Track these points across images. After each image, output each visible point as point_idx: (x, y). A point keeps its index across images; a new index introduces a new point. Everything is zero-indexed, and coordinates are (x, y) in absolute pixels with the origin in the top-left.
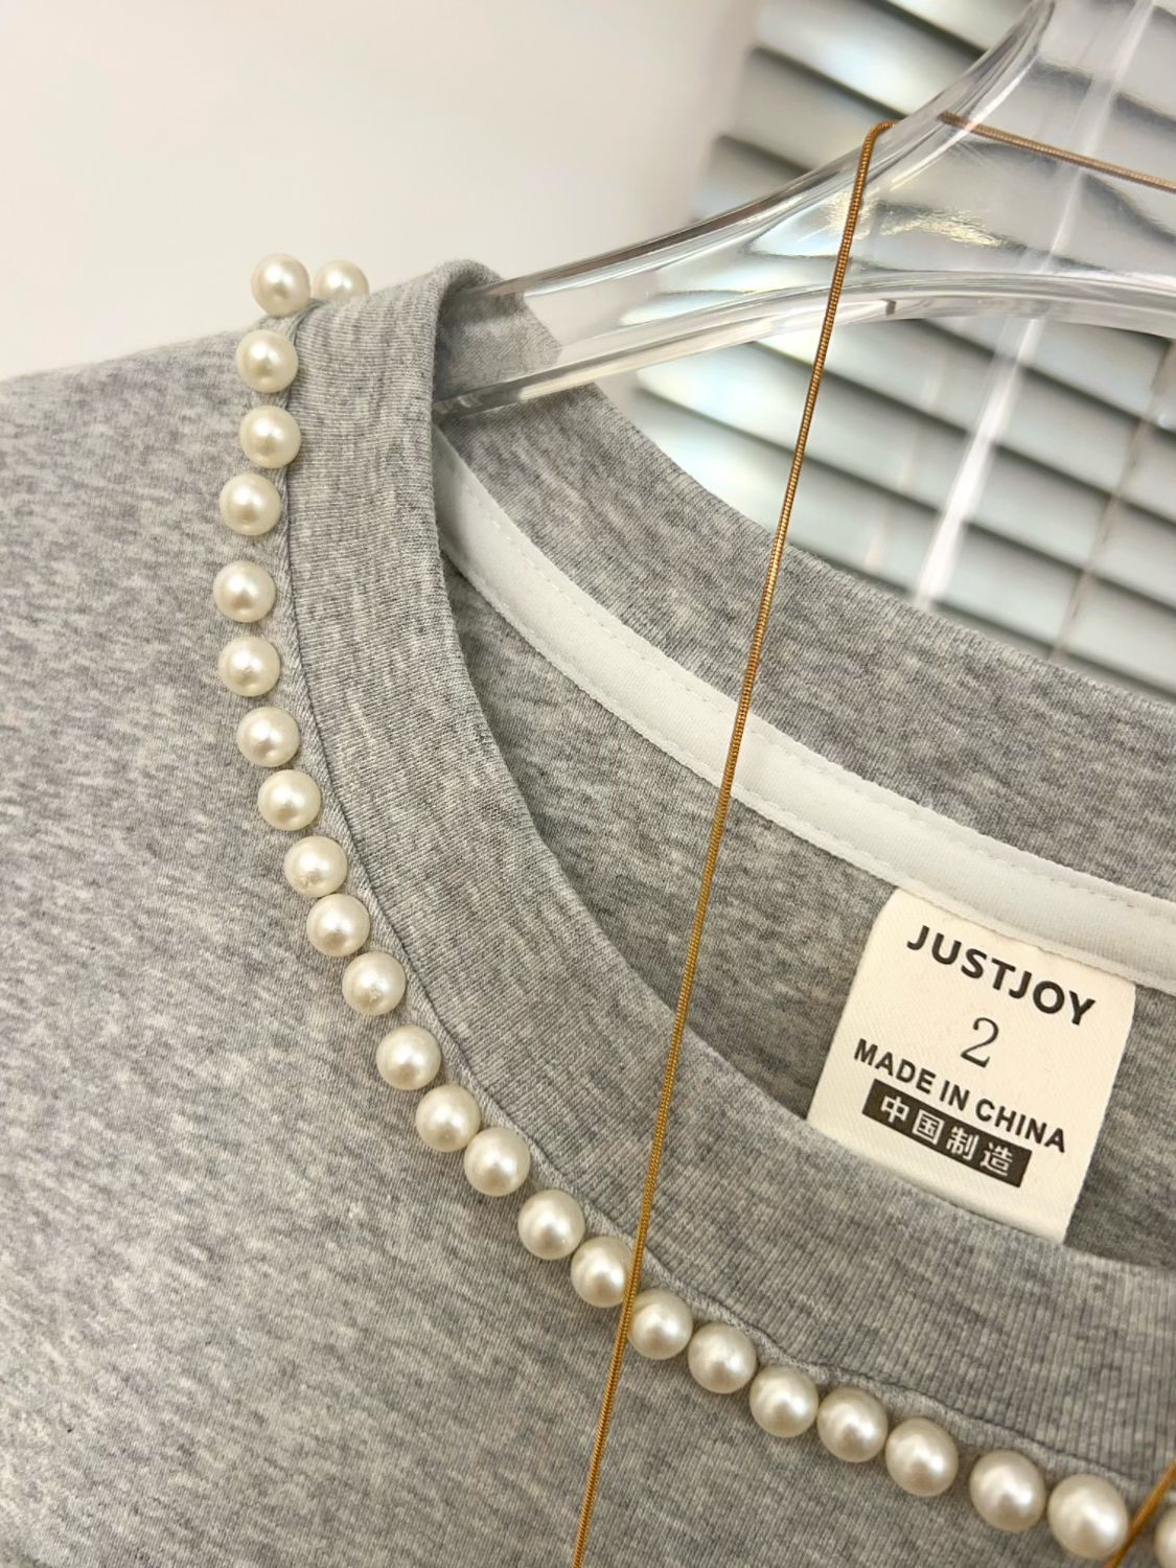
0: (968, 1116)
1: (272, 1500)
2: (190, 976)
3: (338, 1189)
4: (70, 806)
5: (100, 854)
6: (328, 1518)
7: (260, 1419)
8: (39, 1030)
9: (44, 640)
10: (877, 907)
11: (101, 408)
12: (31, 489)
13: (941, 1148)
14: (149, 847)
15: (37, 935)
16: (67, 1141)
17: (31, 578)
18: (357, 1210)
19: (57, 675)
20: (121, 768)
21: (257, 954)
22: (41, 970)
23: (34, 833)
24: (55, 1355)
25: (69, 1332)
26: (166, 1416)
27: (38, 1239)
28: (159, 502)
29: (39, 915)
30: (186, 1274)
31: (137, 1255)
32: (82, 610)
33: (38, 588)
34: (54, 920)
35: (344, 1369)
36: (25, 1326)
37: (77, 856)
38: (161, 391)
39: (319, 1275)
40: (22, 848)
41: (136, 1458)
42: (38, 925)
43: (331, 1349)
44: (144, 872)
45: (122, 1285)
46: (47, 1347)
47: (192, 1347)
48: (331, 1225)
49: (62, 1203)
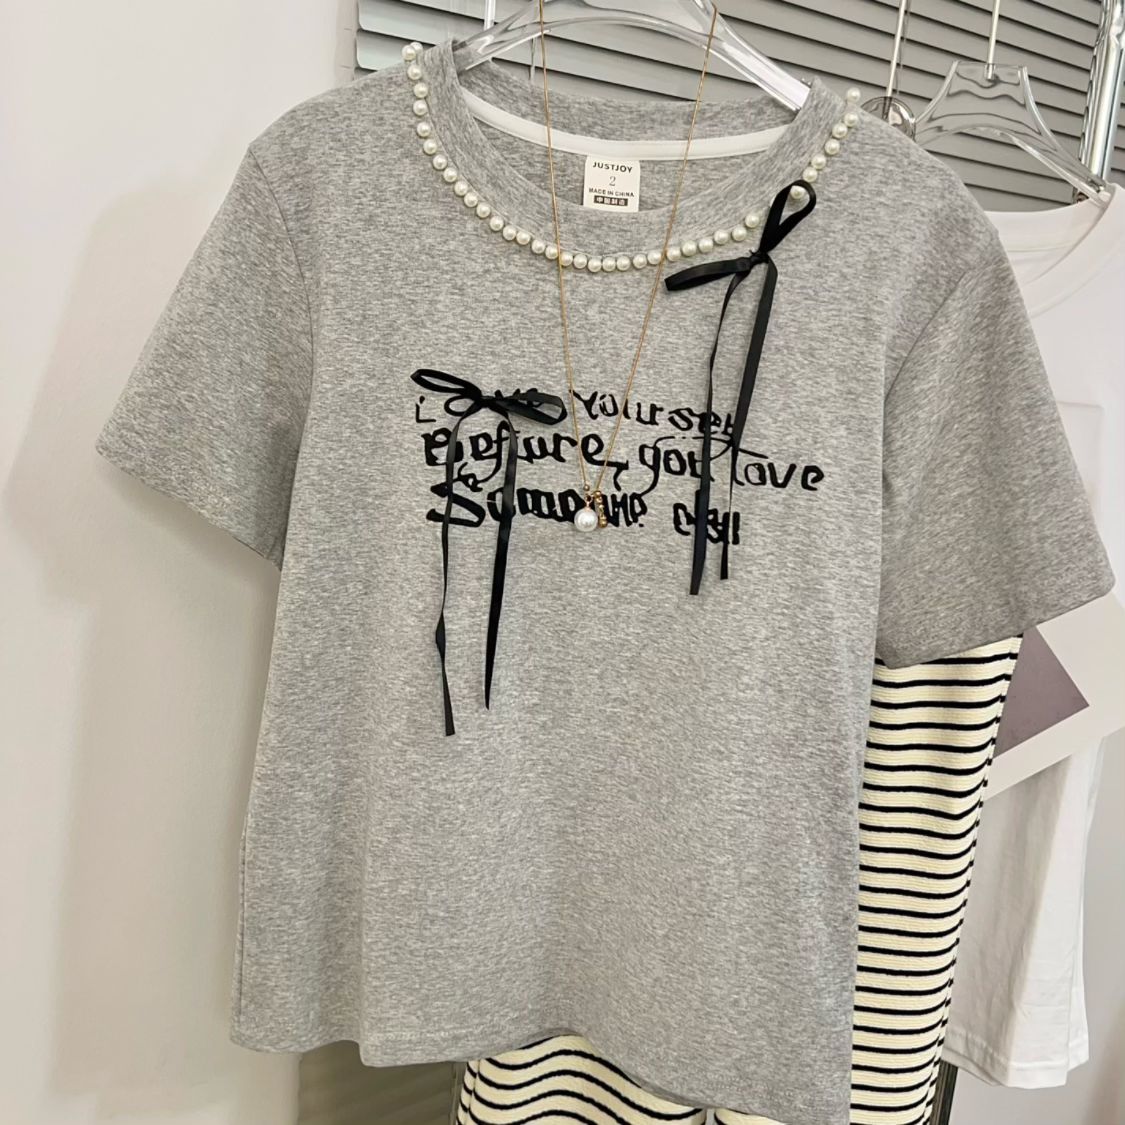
0: (614, 196)
1: (491, 340)
2: (434, 227)
3: (486, 262)
4: (388, 196)
5: (400, 206)
6: (505, 338)
7: (482, 322)
8: (398, 255)
9: (367, 157)
10: (584, 162)
11: (364, 94)
12: (349, 119)
13: (611, 204)
14: (414, 200)
15: (389, 232)
16: (413, 279)
17: (357, 142)
18: (492, 265)
19: (373, 165)
20: (399, 183)
21: (450, 216)
22: (393, 240)
23: (380, 206)
24: (427, 331)
25: (428, 324)
26: (460, 331)
27: (412, 306)
28: (389, 114)
29: (388, 226)
30: (455, 297)
31: (441, 298)
32: (376, 147)
33: (360, 144)
34: (393, 226)
35: (499, 303)
36: (416, 329)
37: (394, 208)
38: (381, 86)
39: (487, 284)
40: (379, 211)
41: (456, 343)
42: (389, 229)
43: (495, 300)
44: (414, 206)
45: (439, 306)
46: (424, 330)
47: (462, 312)
48: (487, 271)
49: (417, 294)
